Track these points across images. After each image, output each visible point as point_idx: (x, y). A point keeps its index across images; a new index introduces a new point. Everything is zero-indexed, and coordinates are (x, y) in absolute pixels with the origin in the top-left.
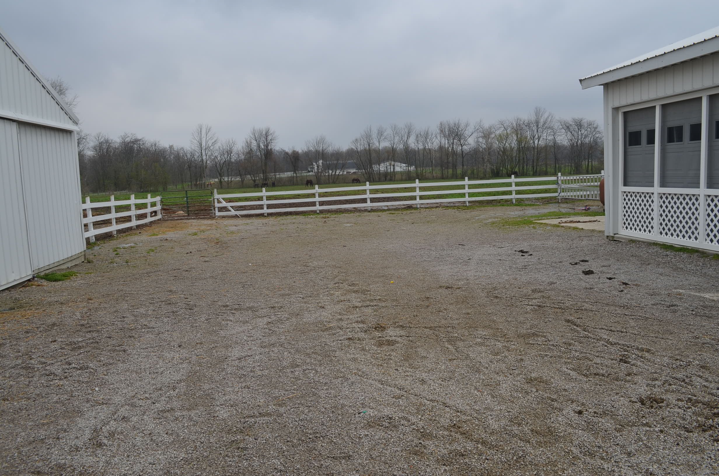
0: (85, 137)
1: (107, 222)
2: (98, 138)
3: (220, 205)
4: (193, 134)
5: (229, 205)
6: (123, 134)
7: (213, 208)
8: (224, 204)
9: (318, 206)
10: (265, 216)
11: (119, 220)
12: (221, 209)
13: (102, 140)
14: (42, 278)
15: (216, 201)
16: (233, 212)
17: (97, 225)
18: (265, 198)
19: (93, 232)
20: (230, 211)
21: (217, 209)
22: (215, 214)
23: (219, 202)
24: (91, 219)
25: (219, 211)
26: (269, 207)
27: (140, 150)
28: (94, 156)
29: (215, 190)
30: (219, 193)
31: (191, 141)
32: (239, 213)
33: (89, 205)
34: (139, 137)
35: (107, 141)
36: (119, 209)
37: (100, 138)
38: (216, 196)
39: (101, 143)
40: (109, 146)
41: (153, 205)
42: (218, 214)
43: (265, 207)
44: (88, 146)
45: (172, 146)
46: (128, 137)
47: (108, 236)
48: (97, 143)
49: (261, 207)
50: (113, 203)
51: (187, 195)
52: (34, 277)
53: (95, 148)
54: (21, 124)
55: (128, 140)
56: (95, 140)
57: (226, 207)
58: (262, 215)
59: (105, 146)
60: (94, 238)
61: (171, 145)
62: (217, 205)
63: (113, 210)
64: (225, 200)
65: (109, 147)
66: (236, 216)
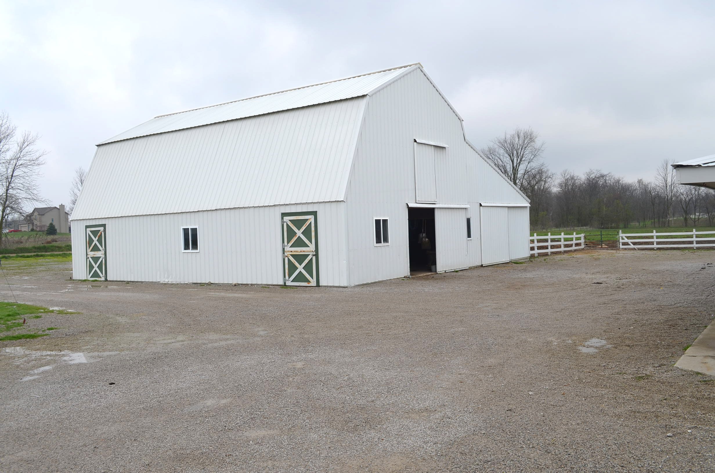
0: (551, 176)
1: (546, 247)
2: (565, 175)
3: (623, 241)
4: (658, 170)
5: (629, 241)
6: (588, 171)
7: (618, 243)
8: (626, 240)
9: (695, 244)
10: (655, 250)
11: (553, 247)
12: (624, 244)
13: (568, 177)
14: (513, 263)
15: (620, 238)
16: (632, 246)
17: (539, 248)
18: (655, 237)
19: (536, 252)
20: (630, 245)
21: (621, 244)
22: (619, 246)
23: (623, 239)
24: (536, 244)
25: (623, 245)
26: (658, 243)
27: (605, 185)
28: (559, 193)
29: (620, 231)
30: (623, 232)
31: (656, 177)
32: (636, 247)
33: (536, 237)
34: (605, 172)
35: (572, 178)
36: (553, 240)
37: (566, 175)
38: (621, 235)
39: (567, 180)
40: (574, 182)
41: (577, 239)
42: (621, 246)
43: (655, 243)
44: (553, 183)
45: (641, 180)
46: (594, 173)
47: (546, 254)
48: (563, 180)
49: (652, 243)
50: (549, 237)
51: (601, 233)
52: (510, 262)
53: (561, 185)
54: (508, 207)
55: (593, 176)
56: (561, 177)
57: (627, 242)
58: (652, 249)
59: (570, 182)
60: (537, 254)
61: (639, 179)
62: (621, 241)
63: (549, 241)
64: (628, 238)
65: (574, 184)
66: (634, 249)
